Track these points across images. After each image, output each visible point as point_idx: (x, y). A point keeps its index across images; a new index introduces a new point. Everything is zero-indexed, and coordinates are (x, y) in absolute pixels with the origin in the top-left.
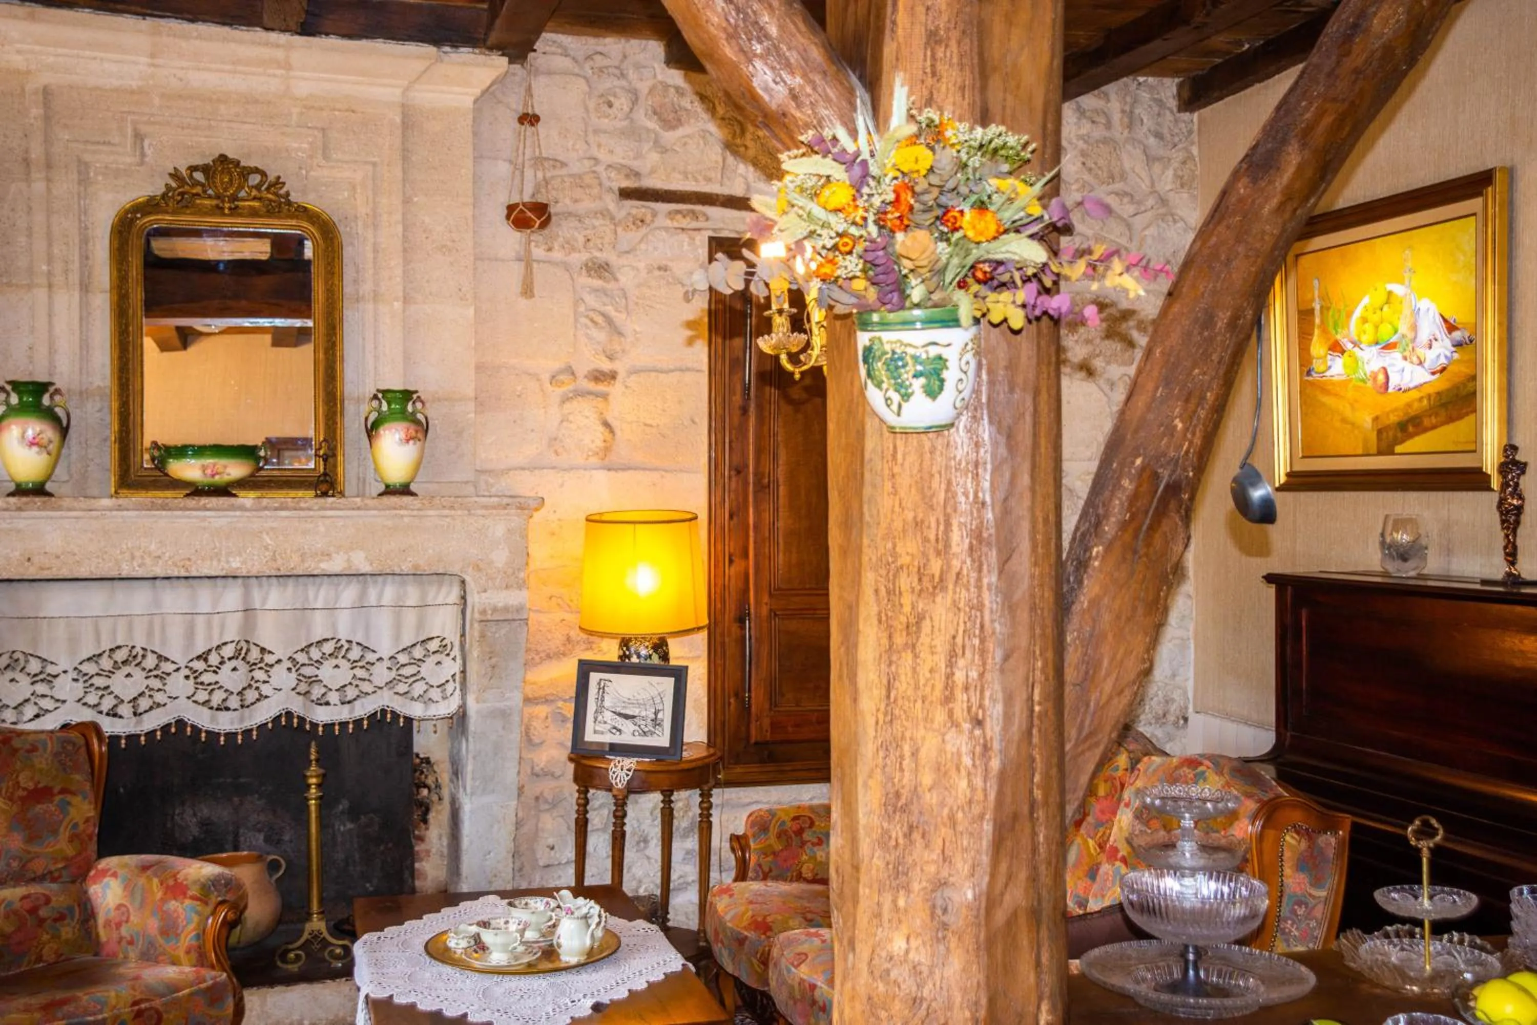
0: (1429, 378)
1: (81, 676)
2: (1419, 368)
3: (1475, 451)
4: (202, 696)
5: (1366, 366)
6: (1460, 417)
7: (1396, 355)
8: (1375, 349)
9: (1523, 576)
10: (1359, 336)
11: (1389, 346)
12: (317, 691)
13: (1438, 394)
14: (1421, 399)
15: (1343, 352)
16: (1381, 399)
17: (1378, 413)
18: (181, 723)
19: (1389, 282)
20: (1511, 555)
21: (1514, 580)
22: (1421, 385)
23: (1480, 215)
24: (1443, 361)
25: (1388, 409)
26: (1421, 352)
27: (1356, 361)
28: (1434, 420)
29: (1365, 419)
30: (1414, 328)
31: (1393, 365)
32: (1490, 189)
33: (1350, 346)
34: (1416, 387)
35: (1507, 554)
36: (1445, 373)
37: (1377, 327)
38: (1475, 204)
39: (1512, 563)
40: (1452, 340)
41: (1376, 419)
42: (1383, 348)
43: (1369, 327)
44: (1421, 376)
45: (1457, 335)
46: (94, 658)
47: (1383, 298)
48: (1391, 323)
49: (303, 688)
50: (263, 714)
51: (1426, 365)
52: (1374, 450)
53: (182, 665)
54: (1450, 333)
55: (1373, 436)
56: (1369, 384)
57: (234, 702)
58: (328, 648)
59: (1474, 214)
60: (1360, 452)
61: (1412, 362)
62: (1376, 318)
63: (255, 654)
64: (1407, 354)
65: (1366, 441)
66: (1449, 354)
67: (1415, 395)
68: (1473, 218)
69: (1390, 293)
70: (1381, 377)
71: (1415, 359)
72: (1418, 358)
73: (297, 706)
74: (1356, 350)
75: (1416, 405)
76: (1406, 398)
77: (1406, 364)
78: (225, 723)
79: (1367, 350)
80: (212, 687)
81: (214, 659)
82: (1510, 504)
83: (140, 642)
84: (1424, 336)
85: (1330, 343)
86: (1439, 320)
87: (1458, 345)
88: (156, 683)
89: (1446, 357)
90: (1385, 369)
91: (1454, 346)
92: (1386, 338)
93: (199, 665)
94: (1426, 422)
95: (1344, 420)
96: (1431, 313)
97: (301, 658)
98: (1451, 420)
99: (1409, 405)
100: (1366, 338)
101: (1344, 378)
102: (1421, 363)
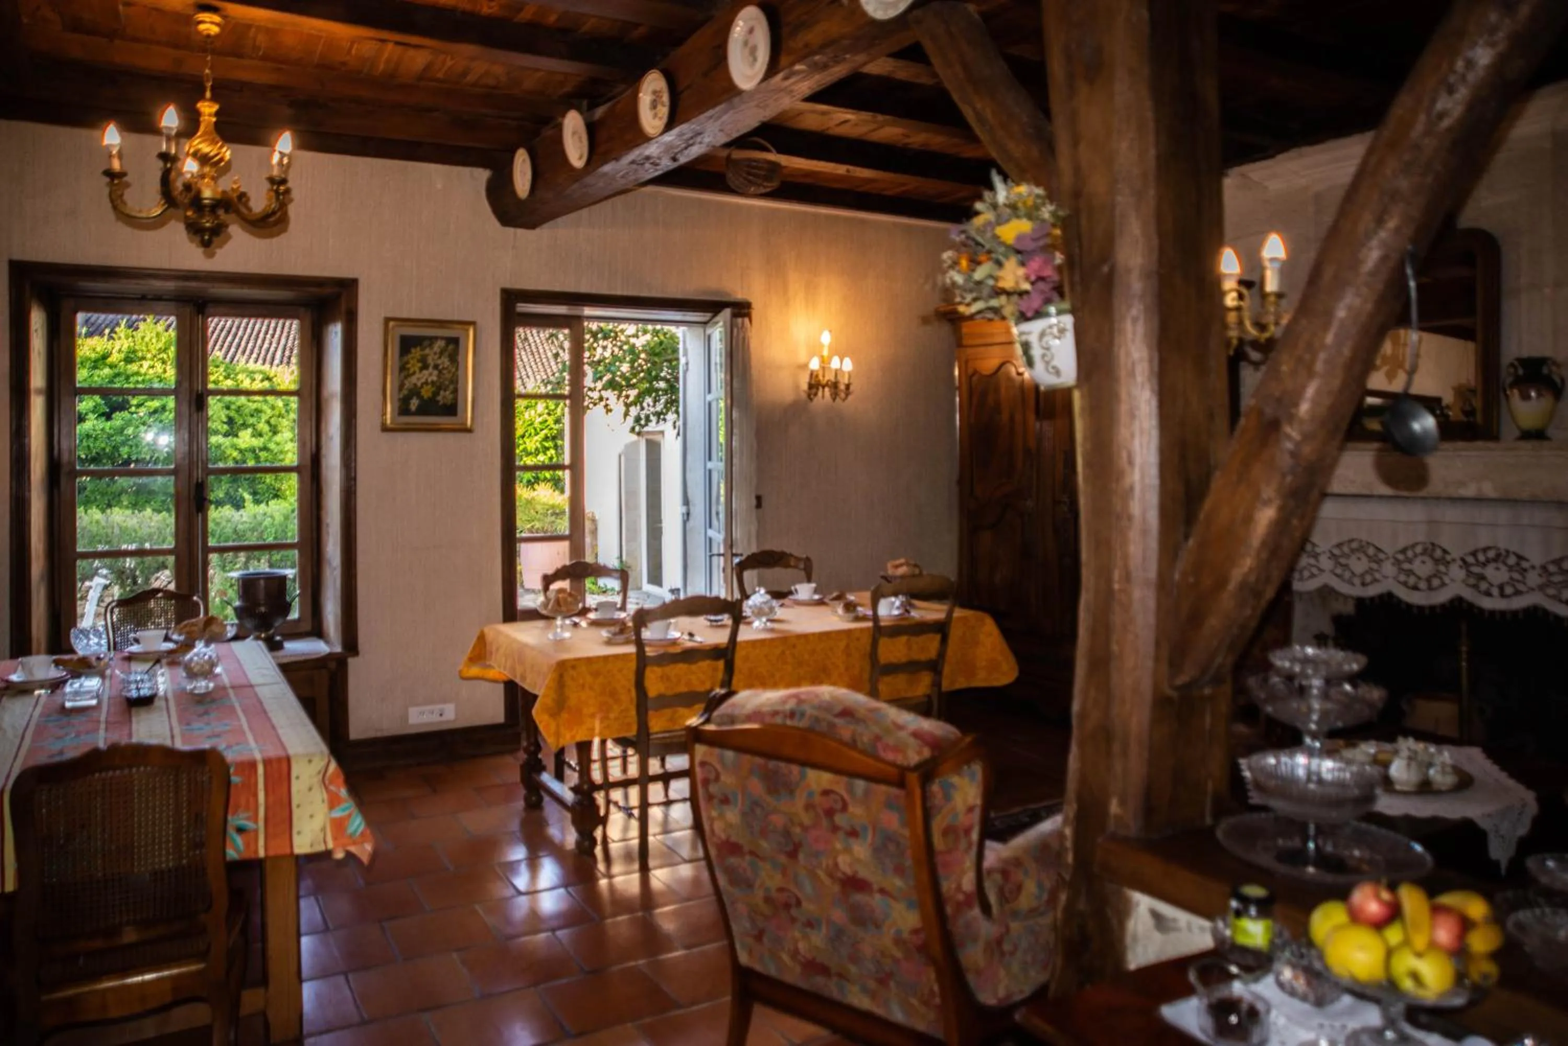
1: (1333, 556)
4: (1402, 578)
12: (1484, 586)
18: (1390, 595)
46: (1339, 545)
49: (1472, 581)
50: (1442, 597)
53: (1390, 555)
57: (1422, 585)
58: (1491, 554)
63: (1438, 553)
73: (1468, 594)
78: (1416, 598)
80: (1410, 572)
81: (1410, 554)
83: (1364, 537)
88: (1375, 566)
93: (1401, 557)
97: (1470, 560)
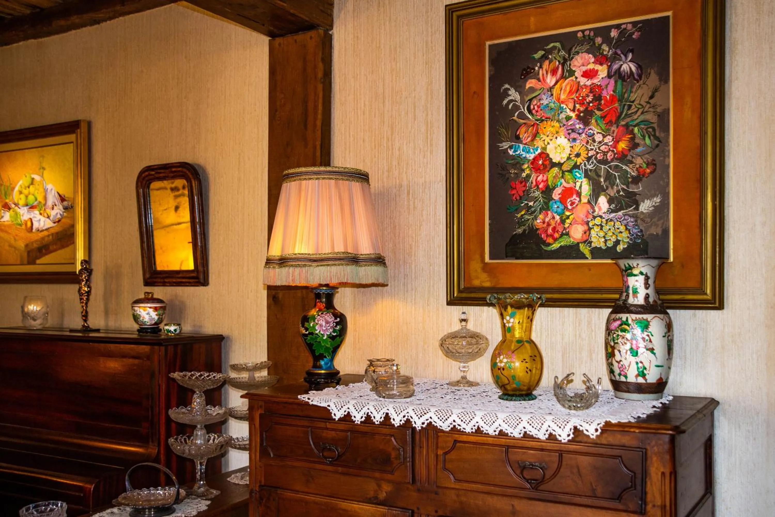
0: (52, 225)
2: (48, 219)
3: (73, 264)
5: (22, 217)
6: (67, 246)
7: (37, 212)
8: (26, 208)
9: (91, 326)
10: (18, 201)
11: (32, 207)
13: (57, 233)
14: (48, 236)
15: (9, 209)
16: (29, 235)
17: (28, 242)
19: (33, 174)
20: (85, 317)
21: (86, 329)
22: (49, 228)
23: (75, 143)
24: (59, 216)
25: (33, 240)
26: (48, 211)
27: (16, 214)
28: (55, 247)
29: (21, 245)
30: (45, 198)
31: (34, 217)
32: (79, 130)
33: (13, 206)
34: (47, 230)
35: (83, 316)
36: (60, 223)
37: (27, 197)
38: (72, 137)
39: (85, 321)
40: (63, 206)
41: (27, 246)
42: (30, 208)
43: (22, 196)
44: (49, 224)
45: (65, 203)
47: (29, 181)
48: (33, 195)
51: (51, 218)
52: (26, 262)
54: (62, 202)
55: (25, 255)
56: (24, 227)
59: (72, 142)
60: (18, 263)
61: (44, 216)
62: (26, 192)
64: (42, 212)
65: (21, 257)
66: (62, 213)
67: (46, 233)
68: (72, 144)
69: (33, 179)
70: (29, 224)
71: (46, 215)
72: (47, 214)
74: (16, 208)
75: (46, 239)
76: (41, 235)
77: (41, 217)
79: (23, 208)
82: (84, 291)
84: (50, 203)
85: (3, 203)
86: (56, 194)
87: (66, 208)
89: (61, 215)
90: (31, 220)
91: (64, 209)
92: (31, 203)
94: (51, 248)
95: (10, 246)
96: (53, 191)
98: (63, 247)
99: (43, 238)
100: (22, 202)
101: (10, 223)
102: (48, 217)
